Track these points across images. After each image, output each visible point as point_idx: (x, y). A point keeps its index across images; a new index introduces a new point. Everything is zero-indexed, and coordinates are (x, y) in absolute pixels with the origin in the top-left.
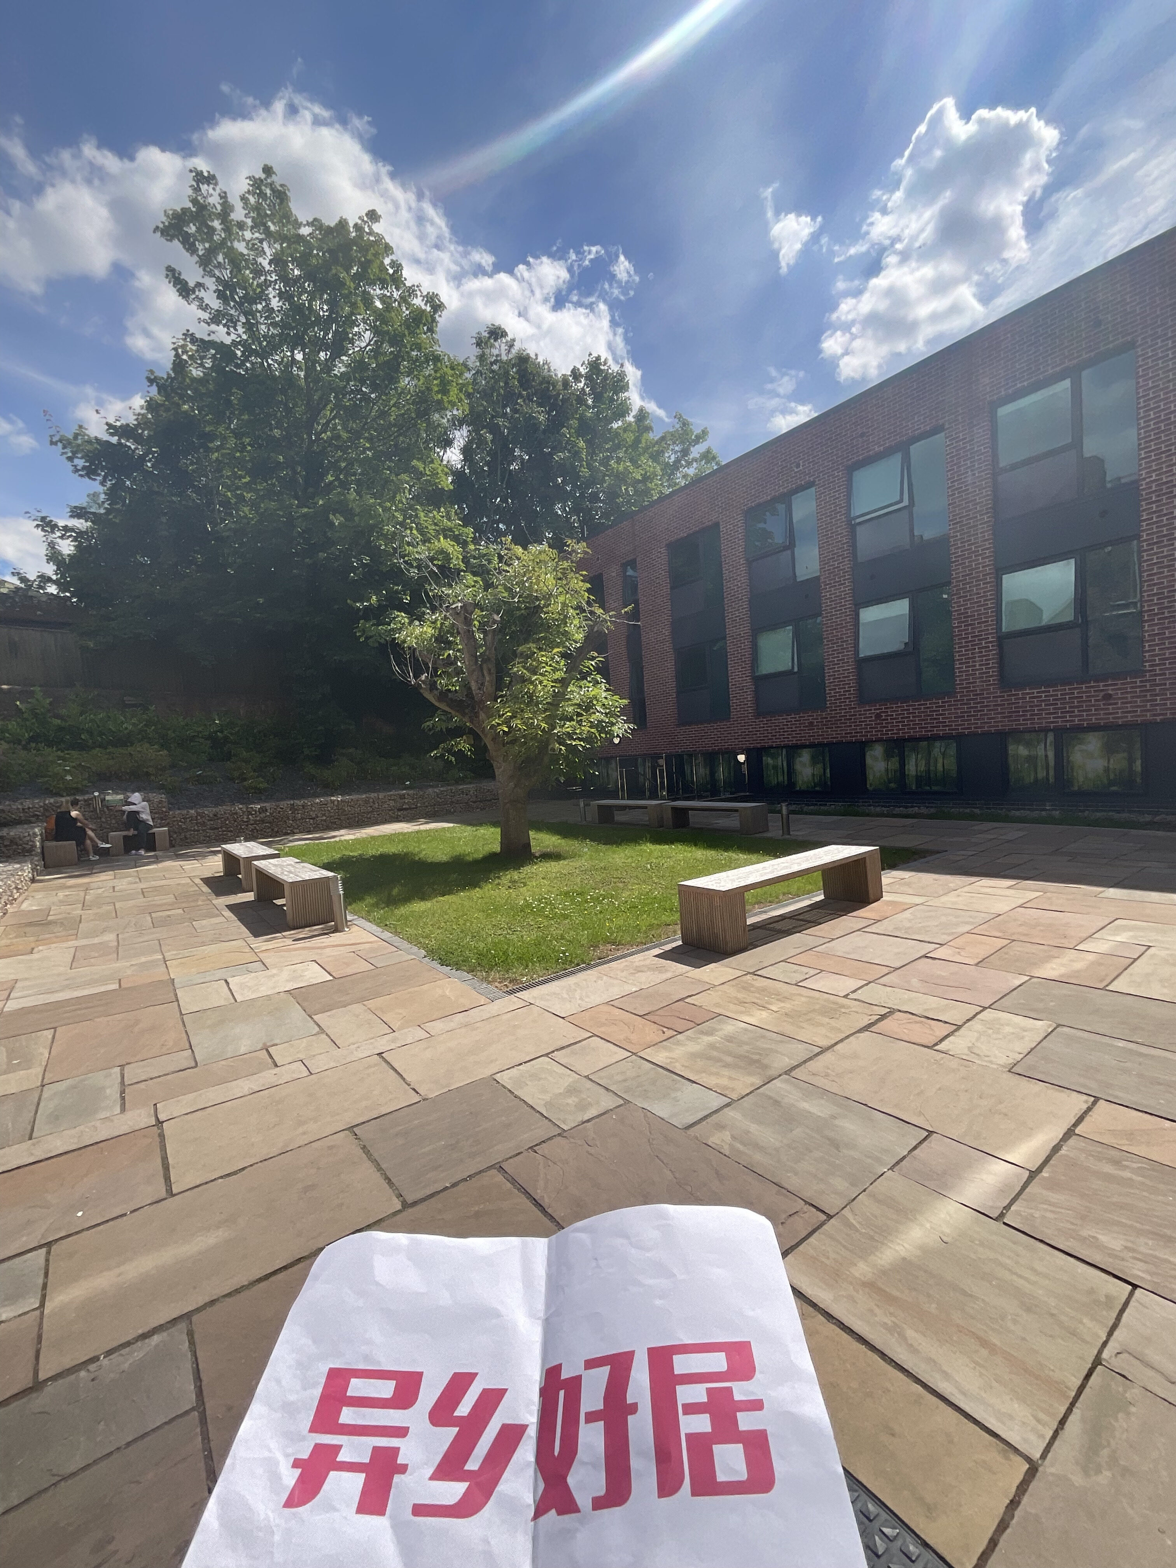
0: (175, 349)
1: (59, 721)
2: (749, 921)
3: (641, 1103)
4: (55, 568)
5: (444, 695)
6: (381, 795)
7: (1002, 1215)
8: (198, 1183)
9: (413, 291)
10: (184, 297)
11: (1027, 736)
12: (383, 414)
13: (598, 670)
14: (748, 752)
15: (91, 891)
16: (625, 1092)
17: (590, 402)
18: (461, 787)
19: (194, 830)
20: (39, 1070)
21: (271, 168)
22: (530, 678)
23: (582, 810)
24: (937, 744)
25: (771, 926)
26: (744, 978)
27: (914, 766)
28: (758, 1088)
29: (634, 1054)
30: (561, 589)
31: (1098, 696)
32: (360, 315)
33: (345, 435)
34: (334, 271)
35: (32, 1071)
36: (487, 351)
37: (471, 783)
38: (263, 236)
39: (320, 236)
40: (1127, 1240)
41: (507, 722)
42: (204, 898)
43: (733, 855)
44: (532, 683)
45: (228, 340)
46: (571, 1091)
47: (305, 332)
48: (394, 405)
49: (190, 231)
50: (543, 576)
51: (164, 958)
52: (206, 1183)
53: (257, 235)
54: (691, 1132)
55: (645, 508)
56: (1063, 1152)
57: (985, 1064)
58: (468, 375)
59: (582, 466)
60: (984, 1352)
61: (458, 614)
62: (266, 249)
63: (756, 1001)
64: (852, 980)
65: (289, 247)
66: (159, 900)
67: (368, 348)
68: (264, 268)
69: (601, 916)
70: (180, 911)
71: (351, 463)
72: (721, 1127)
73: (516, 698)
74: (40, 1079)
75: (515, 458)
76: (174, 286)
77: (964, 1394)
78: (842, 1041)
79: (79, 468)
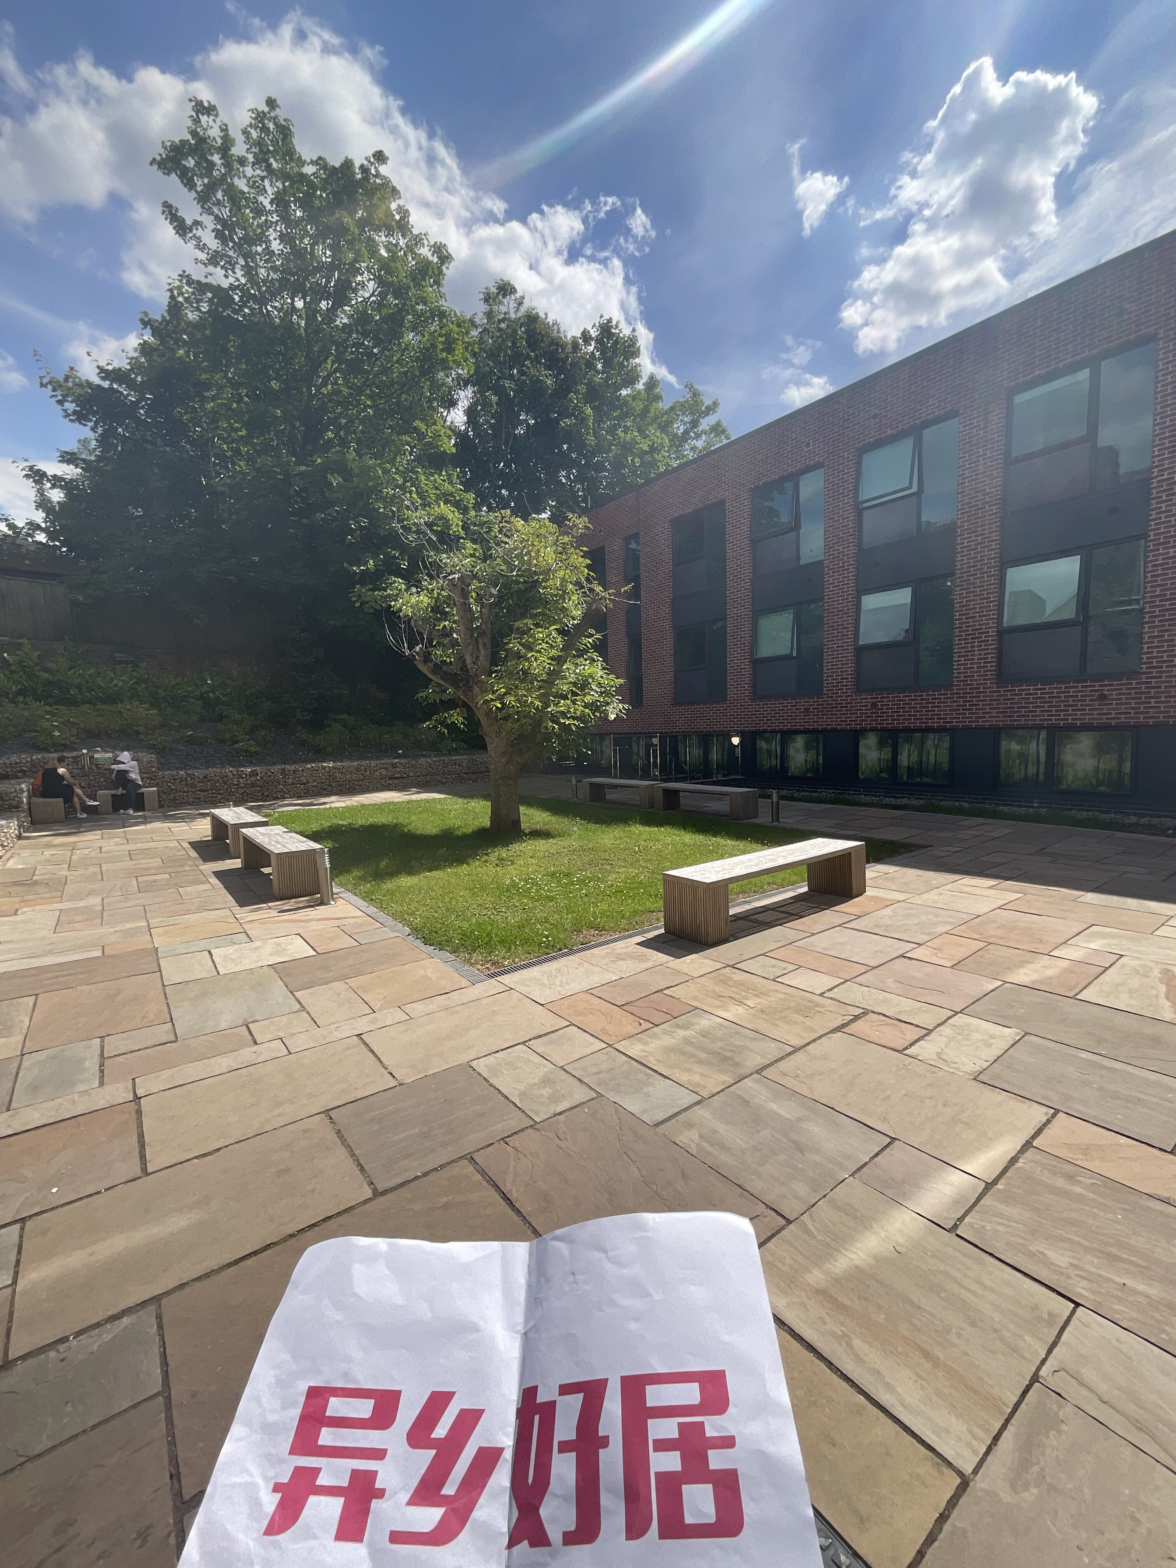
0: (171, 290)
1: (47, 675)
2: (732, 912)
3: (612, 1096)
4: (44, 515)
5: (437, 668)
6: (373, 763)
7: (955, 1226)
8: (173, 1162)
9: (421, 239)
10: (180, 235)
11: (1020, 732)
12: (385, 370)
13: (597, 647)
14: (742, 734)
15: (78, 852)
16: (599, 1085)
17: (599, 366)
18: (454, 758)
19: (184, 792)
20: (21, 1038)
21: (275, 100)
22: (526, 655)
23: (574, 787)
24: (931, 736)
25: (754, 917)
26: (723, 971)
27: (906, 757)
28: (729, 1087)
29: (610, 1045)
30: (560, 564)
31: (1093, 696)
32: (364, 262)
33: (346, 391)
34: (337, 215)
35: (13, 1040)
36: (495, 308)
37: (464, 754)
38: (265, 174)
39: (324, 176)
40: (1073, 1257)
41: (501, 698)
42: (190, 863)
43: (720, 840)
44: (527, 660)
45: (225, 284)
46: (546, 1081)
47: (306, 278)
48: (397, 362)
49: (188, 165)
50: (542, 550)
51: (148, 925)
52: (182, 1163)
53: (258, 172)
54: (661, 1129)
55: (652, 481)
56: (1019, 1164)
57: (951, 1070)
58: (475, 333)
59: (588, 434)
60: (928, 1366)
61: (454, 585)
62: (268, 187)
63: (733, 995)
64: (829, 977)
65: (291, 186)
66: (144, 863)
67: (371, 299)
68: (264, 207)
69: (586, 899)
70: (167, 876)
71: (351, 421)
72: (690, 1125)
73: (510, 674)
74: (20, 1048)
75: (520, 423)
76: (171, 223)
77: (905, 1406)
78: (814, 1040)
79: (69, 412)
